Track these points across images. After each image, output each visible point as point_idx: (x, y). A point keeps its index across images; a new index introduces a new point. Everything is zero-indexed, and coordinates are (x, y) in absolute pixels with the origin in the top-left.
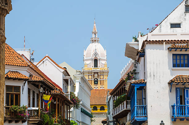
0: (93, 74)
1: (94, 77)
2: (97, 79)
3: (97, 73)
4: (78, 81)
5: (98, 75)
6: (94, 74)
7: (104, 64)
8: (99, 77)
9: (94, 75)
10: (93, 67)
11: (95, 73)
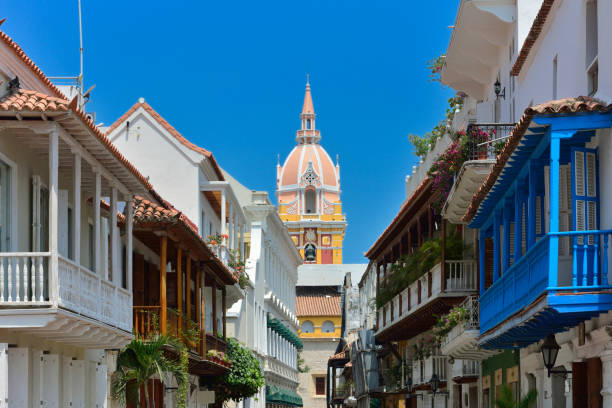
0: (302, 232)
1: (304, 241)
2: (313, 246)
3: (312, 229)
4: (259, 223)
5: (317, 235)
6: (305, 233)
7: (334, 206)
8: (319, 241)
9: (304, 235)
10: (304, 213)
11: (308, 229)
